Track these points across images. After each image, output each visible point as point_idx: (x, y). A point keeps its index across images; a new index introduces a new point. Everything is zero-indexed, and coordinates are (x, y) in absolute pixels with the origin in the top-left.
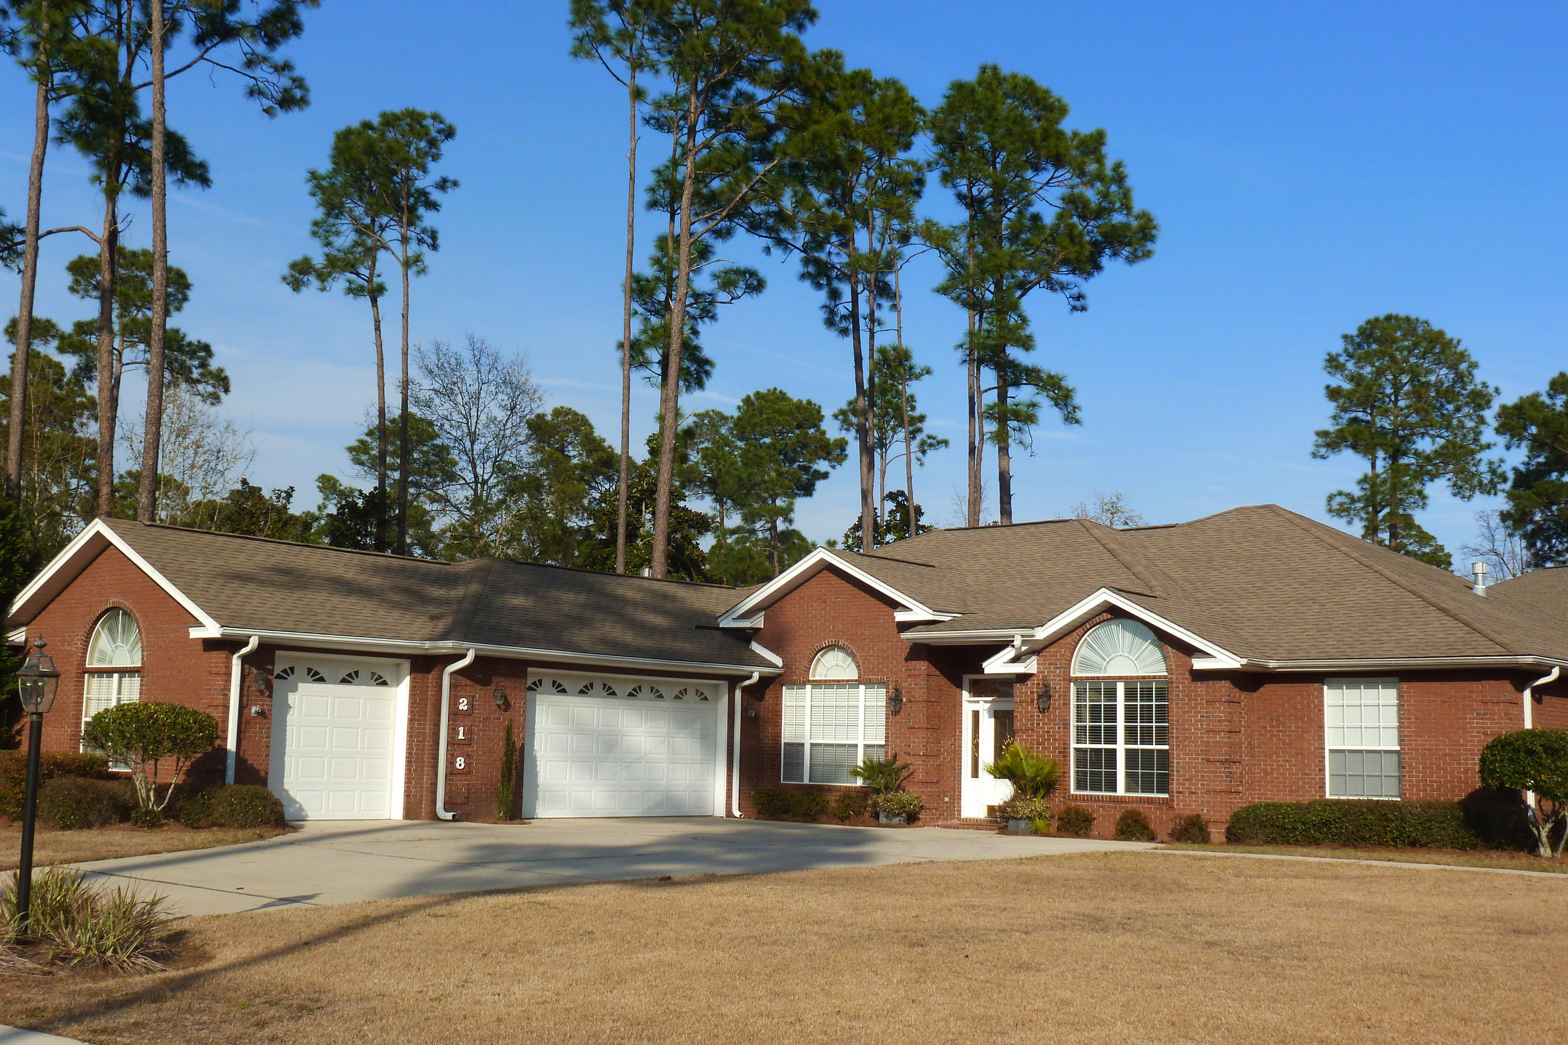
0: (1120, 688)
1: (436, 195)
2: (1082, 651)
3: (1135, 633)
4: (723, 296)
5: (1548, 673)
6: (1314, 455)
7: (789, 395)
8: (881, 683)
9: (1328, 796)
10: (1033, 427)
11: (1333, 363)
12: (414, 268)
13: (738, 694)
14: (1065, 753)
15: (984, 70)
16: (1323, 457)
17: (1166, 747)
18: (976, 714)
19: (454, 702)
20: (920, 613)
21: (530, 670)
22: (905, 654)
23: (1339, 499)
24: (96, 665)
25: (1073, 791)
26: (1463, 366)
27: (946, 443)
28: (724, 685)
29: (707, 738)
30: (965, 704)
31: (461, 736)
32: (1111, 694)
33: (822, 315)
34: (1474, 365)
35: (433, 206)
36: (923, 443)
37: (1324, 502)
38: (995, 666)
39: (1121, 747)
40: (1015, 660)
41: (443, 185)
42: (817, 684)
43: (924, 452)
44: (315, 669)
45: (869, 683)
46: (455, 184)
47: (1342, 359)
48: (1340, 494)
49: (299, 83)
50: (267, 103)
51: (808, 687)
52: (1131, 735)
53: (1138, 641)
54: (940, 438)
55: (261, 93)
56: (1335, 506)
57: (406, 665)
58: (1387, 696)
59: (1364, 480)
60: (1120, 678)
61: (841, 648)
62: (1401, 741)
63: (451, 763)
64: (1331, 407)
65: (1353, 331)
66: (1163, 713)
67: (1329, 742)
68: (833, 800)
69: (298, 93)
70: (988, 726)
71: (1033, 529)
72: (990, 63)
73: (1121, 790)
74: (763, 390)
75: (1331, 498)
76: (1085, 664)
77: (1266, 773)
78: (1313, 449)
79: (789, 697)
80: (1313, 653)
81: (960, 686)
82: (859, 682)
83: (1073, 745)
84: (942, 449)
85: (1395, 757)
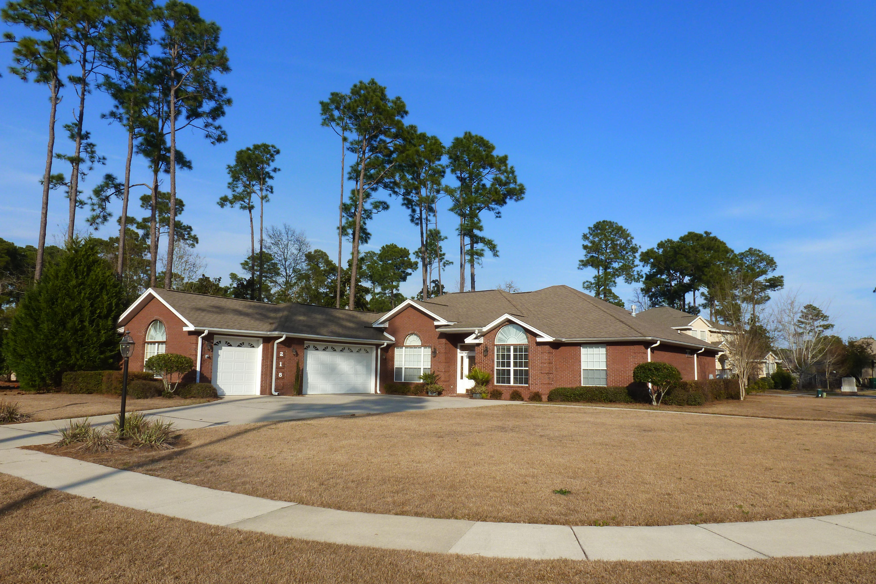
0: (512, 348)
1: (272, 174)
2: (499, 335)
3: (517, 329)
4: (375, 211)
5: (656, 343)
6: (579, 268)
7: (398, 246)
8: (429, 347)
9: (582, 385)
10: (483, 258)
11: (585, 237)
12: (265, 200)
13: (379, 351)
14: (493, 371)
15: (466, 133)
16: (581, 269)
17: (527, 368)
18: (462, 357)
19: (278, 354)
20: (443, 322)
21: (305, 342)
22: (437, 337)
23: (587, 284)
24: (150, 340)
25: (495, 384)
26: (629, 238)
27: (452, 263)
28: (374, 347)
29: (368, 367)
30: (458, 353)
31: (281, 366)
32: (509, 350)
33: (410, 218)
34: (632, 238)
35: (271, 178)
36: (444, 263)
37: (582, 284)
38: (469, 340)
39: (512, 368)
40: (476, 338)
41: (275, 170)
42: (407, 347)
43: (445, 266)
44: (228, 342)
45: (425, 347)
46: (279, 170)
47: (588, 236)
48: (587, 282)
49: (224, 133)
50: (213, 140)
51: (404, 348)
52: (515, 364)
53: (518, 332)
54: (450, 261)
55: (210, 136)
56: (585, 286)
57: (261, 340)
58: (602, 351)
59: (595, 277)
60: (512, 345)
61: (416, 334)
62: (607, 366)
63: (277, 375)
64: (584, 252)
65: (592, 226)
66: (526, 357)
67: (584, 366)
68: (412, 387)
69: (223, 136)
70: (466, 361)
71: (482, 293)
72: (468, 131)
73: (512, 384)
74: (389, 244)
75: (584, 283)
76: (500, 340)
77: (561, 378)
78: (578, 266)
79: (397, 352)
80: (578, 336)
81: (457, 348)
82: (422, 346)
83: (496, 368)
84: (451, 265)
85: (605, 371)
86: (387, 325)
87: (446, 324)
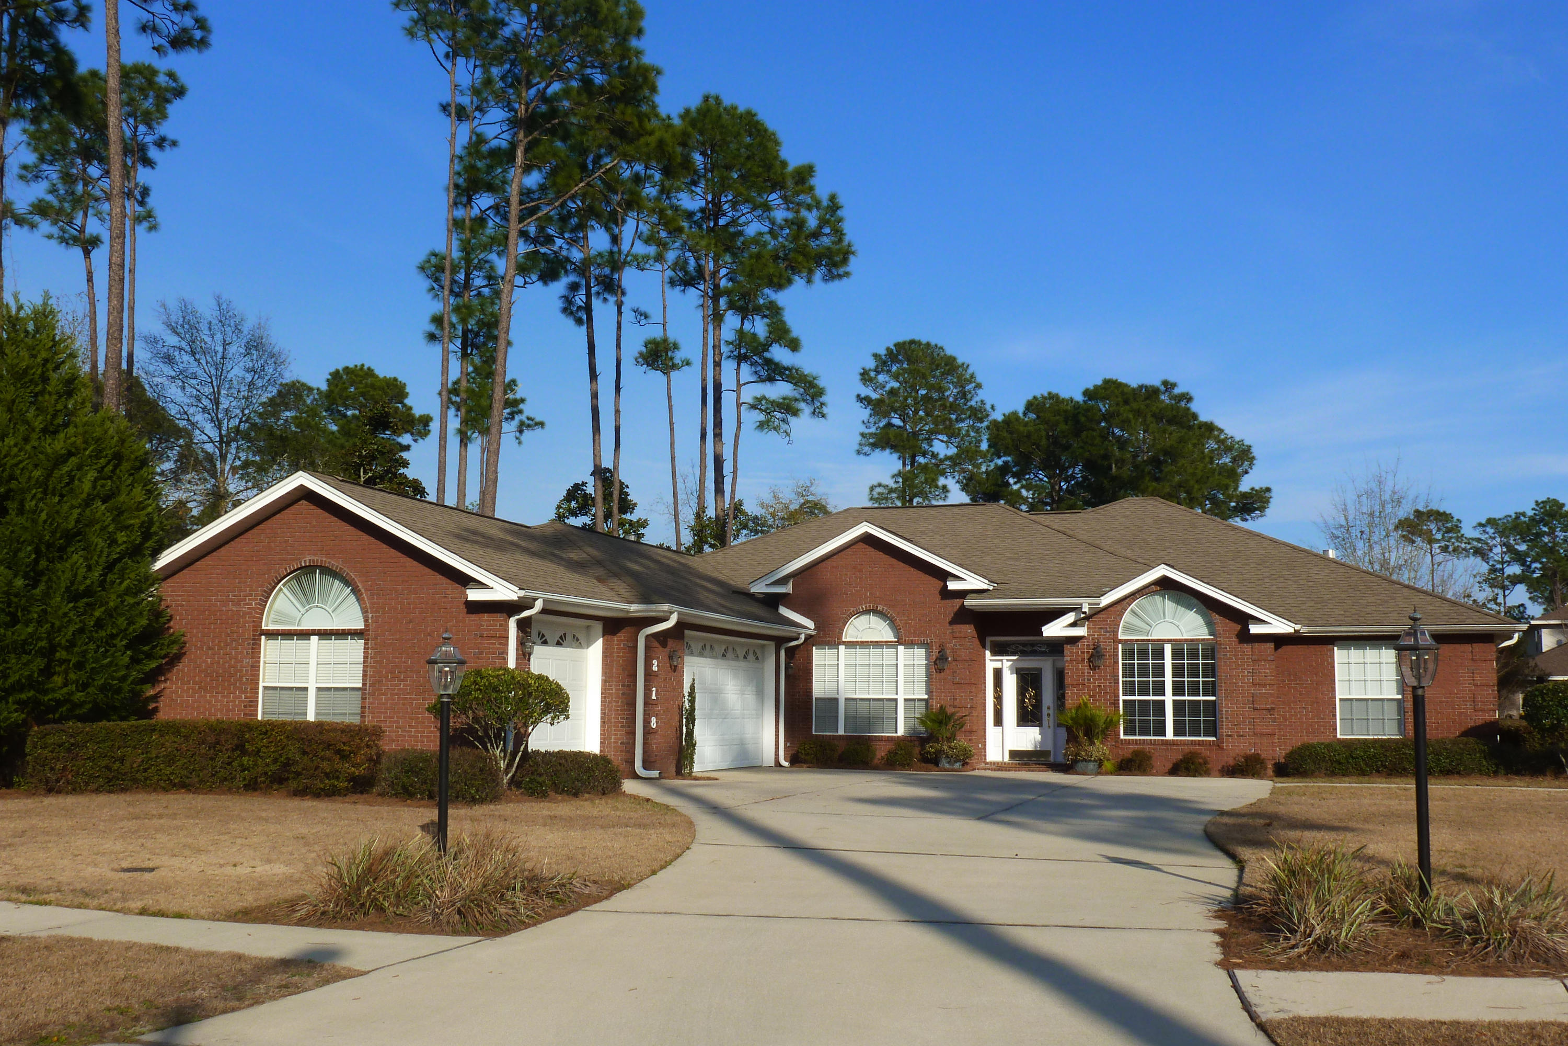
0: (1168, 649)
1: (153, 153)
2: (1127, 617)
3: (1178, 602)
4: (519, 281)
6: (859, 452)
7: (377, 372)
8: (921, 645)
9: (1339, 736)
11: (866, 377)
12: (145, 224)
13: (783, 653)
14: (1116, 703)
15: (706, 99)
16: (866, 454)
17: (1213, 698)
18: (998, 673)
19: (648, 665)
20: (973, 582)
21: (687, 632)
22: (948, 619)
23: (879, 490)
25: (1122, 736)
26: (969, 387)
27: (542, 424)
28: (771, 645)
29: (760, 693)
30: (987, 661)
31: (654, 697)
32: (1160, 654)
33: (560, 304)
34: (979, 386)
35: (148, 162)
36: (522, 423)
37: (868, 490)
38: (1053, 630)
39: (1169, 699)
40: (1073, 625)
41: (161, 143)
42: (851, 645)
43: (521, 432)
44: (543, 631)
45: (909, 644)
46: (174, 144)
47: (872, 374)
48: (880, 485)
49: (201, 24)
50: (158, 41)
51: (842, 648)
52: (1178, 689)
53: (1181, 609)
54: (538, 419)
55: (155, 30)
56: (875, 495)
57: (598, 627)
58: (1388, 655)
59: (899, 474)
60: (1169, 641)
61: (876, 612)
63: (647, 722)
64: (865, 413)
65: (882, 352)
66: (1210, 670)
67: (1341, 692)
68: (881, 752)
69: (198, 34)
70: (1010, 683)
72: (713, 93)
73: (1170, 735)
74: (351, 366)
75: (872, 489)
76: (1129, 629)
77: (1285, 719)
78: (857, 447)
79: (818, 656)
81: (984, 647)
82: (899, 642)
83: (1122, 698)
85: (1395, 703)
86: (788, 589)
87: (985, 587)
